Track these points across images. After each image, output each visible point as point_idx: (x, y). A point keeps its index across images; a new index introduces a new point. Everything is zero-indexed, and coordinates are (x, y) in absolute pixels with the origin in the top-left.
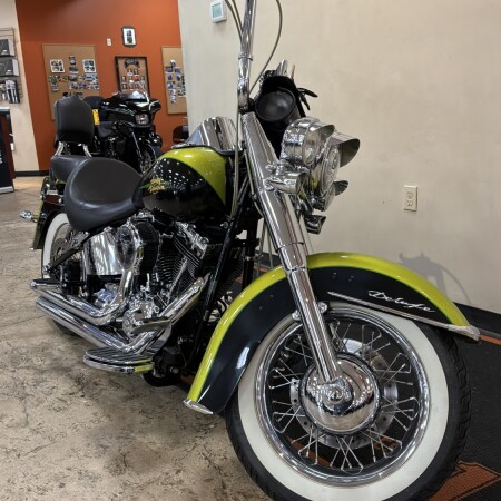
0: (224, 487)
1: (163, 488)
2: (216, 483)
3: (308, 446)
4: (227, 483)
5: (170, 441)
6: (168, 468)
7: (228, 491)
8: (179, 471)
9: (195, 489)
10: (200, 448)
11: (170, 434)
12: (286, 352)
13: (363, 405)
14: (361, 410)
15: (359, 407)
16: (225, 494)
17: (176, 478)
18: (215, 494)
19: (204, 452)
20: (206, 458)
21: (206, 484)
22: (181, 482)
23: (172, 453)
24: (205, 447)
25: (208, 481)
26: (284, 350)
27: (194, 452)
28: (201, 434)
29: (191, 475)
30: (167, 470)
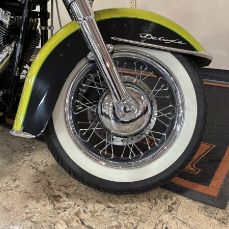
0: (50, 184)
1: (5, 193)
2: (44, 182)
3: (106, 148)
4: (51, 181)
5: (6, 161)
6: (6, 179)
7: (52, 186)
8: (15, 180)
9: (28, 190)
10: (28, 162)
11: (4, 157)
12: (83, 88)
13: (141, 116)
14: (139, 120)
15: (138, 118)
16: (51, 188)
17: (13, 185)
18: (44, 190)
19: (31, 164)
20: (34, 168)
21: (36, 184)
22: (18, 186)
23: (8, 169)
24: (31, 160)
25: (37, 182)
26: (81, 86)
27: (24, 165)
28: (27, 153)
29: (25, 181)
30: (6, 181)
